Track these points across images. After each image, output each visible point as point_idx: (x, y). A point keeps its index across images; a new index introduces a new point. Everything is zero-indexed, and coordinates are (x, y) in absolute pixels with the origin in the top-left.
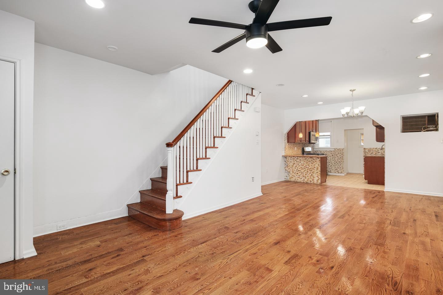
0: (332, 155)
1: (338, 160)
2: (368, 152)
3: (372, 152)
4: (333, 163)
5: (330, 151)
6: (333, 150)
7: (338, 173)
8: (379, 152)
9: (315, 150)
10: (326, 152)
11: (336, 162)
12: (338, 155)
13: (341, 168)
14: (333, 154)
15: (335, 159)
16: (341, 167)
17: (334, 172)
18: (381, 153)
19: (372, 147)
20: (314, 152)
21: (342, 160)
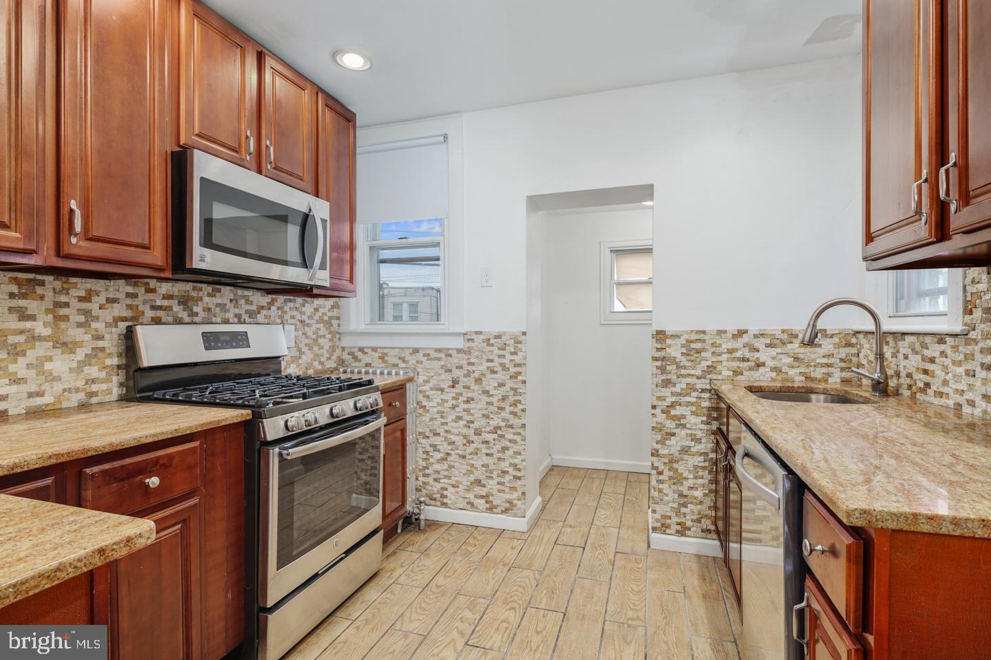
0: (449, 377)
1: (486, 416)
2: (684, 361)
3: (708, 358)
4: (459, 441)
5: (439, 350)
6: (460, 343)
7: (491, 509)
8: (759, 365)
9: (346, 342)
10: (412, 360)
11: (478, 433)
12: (490, 383)
13: (504, 472)
14: (457, 373)
15: (467, 411)
16: (504, 465)
17: (462, 504)
18: (774, 369)
19: (711, 327)
20: (346, 356)
21: (513, 421)
